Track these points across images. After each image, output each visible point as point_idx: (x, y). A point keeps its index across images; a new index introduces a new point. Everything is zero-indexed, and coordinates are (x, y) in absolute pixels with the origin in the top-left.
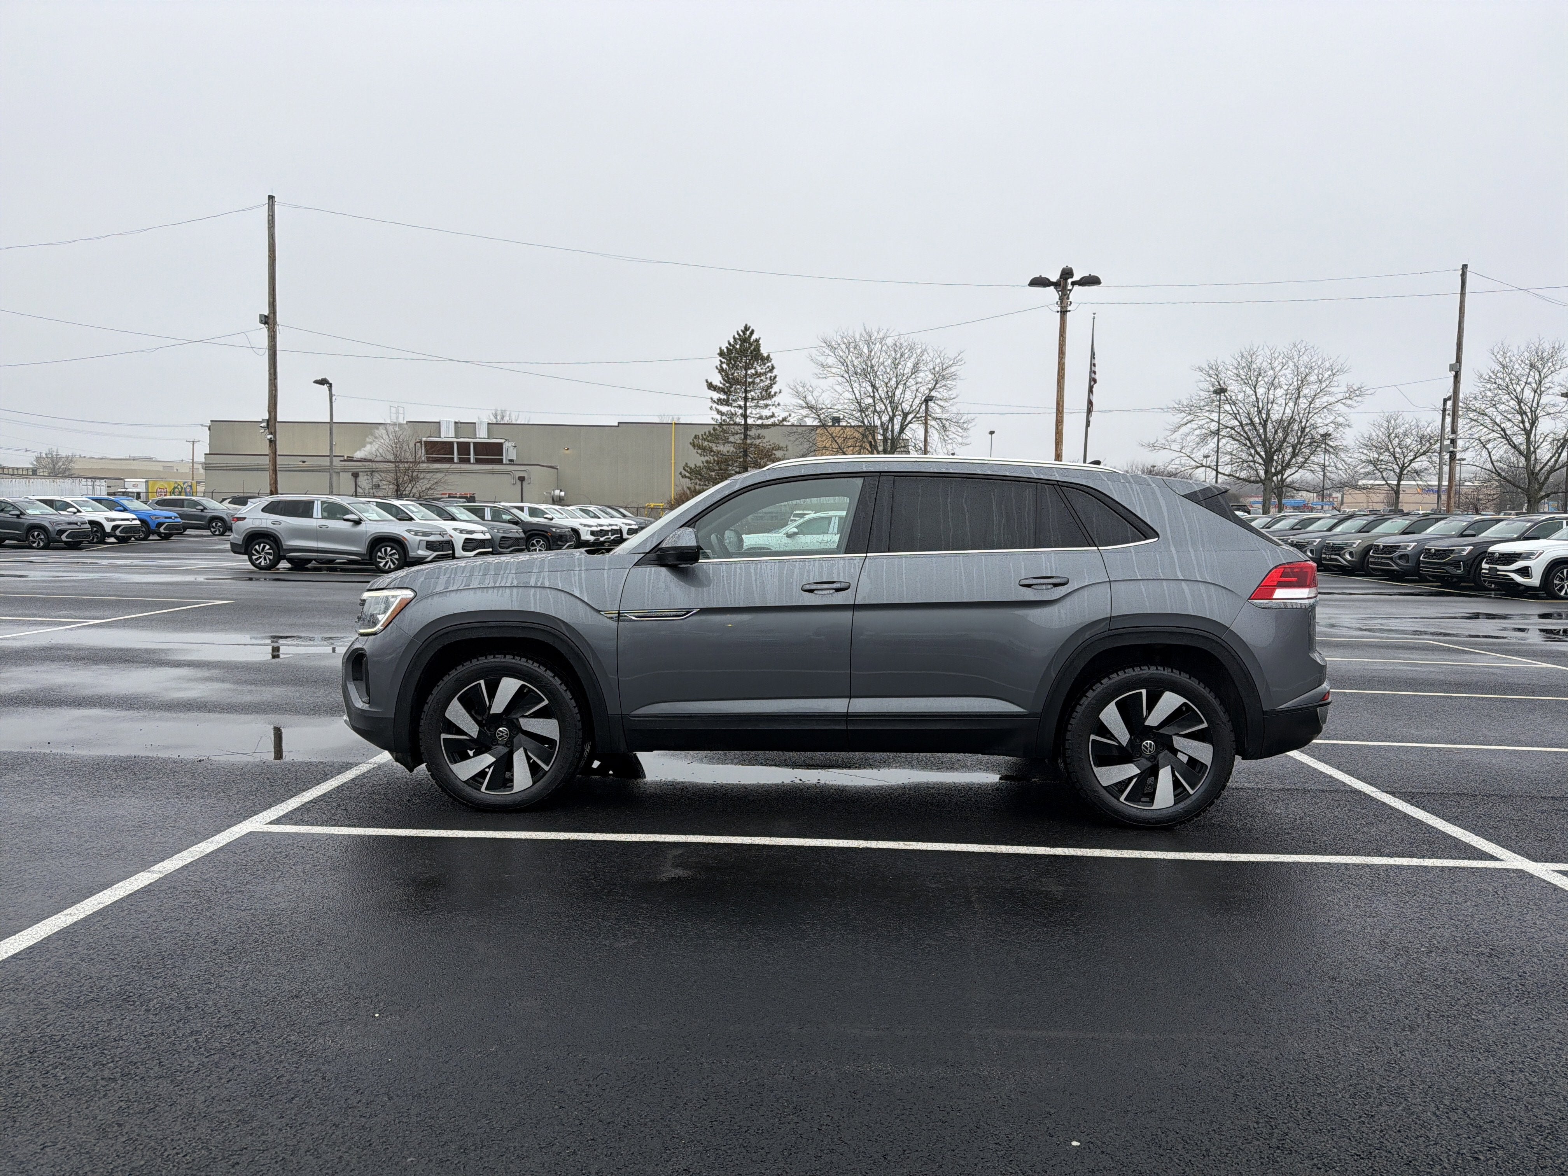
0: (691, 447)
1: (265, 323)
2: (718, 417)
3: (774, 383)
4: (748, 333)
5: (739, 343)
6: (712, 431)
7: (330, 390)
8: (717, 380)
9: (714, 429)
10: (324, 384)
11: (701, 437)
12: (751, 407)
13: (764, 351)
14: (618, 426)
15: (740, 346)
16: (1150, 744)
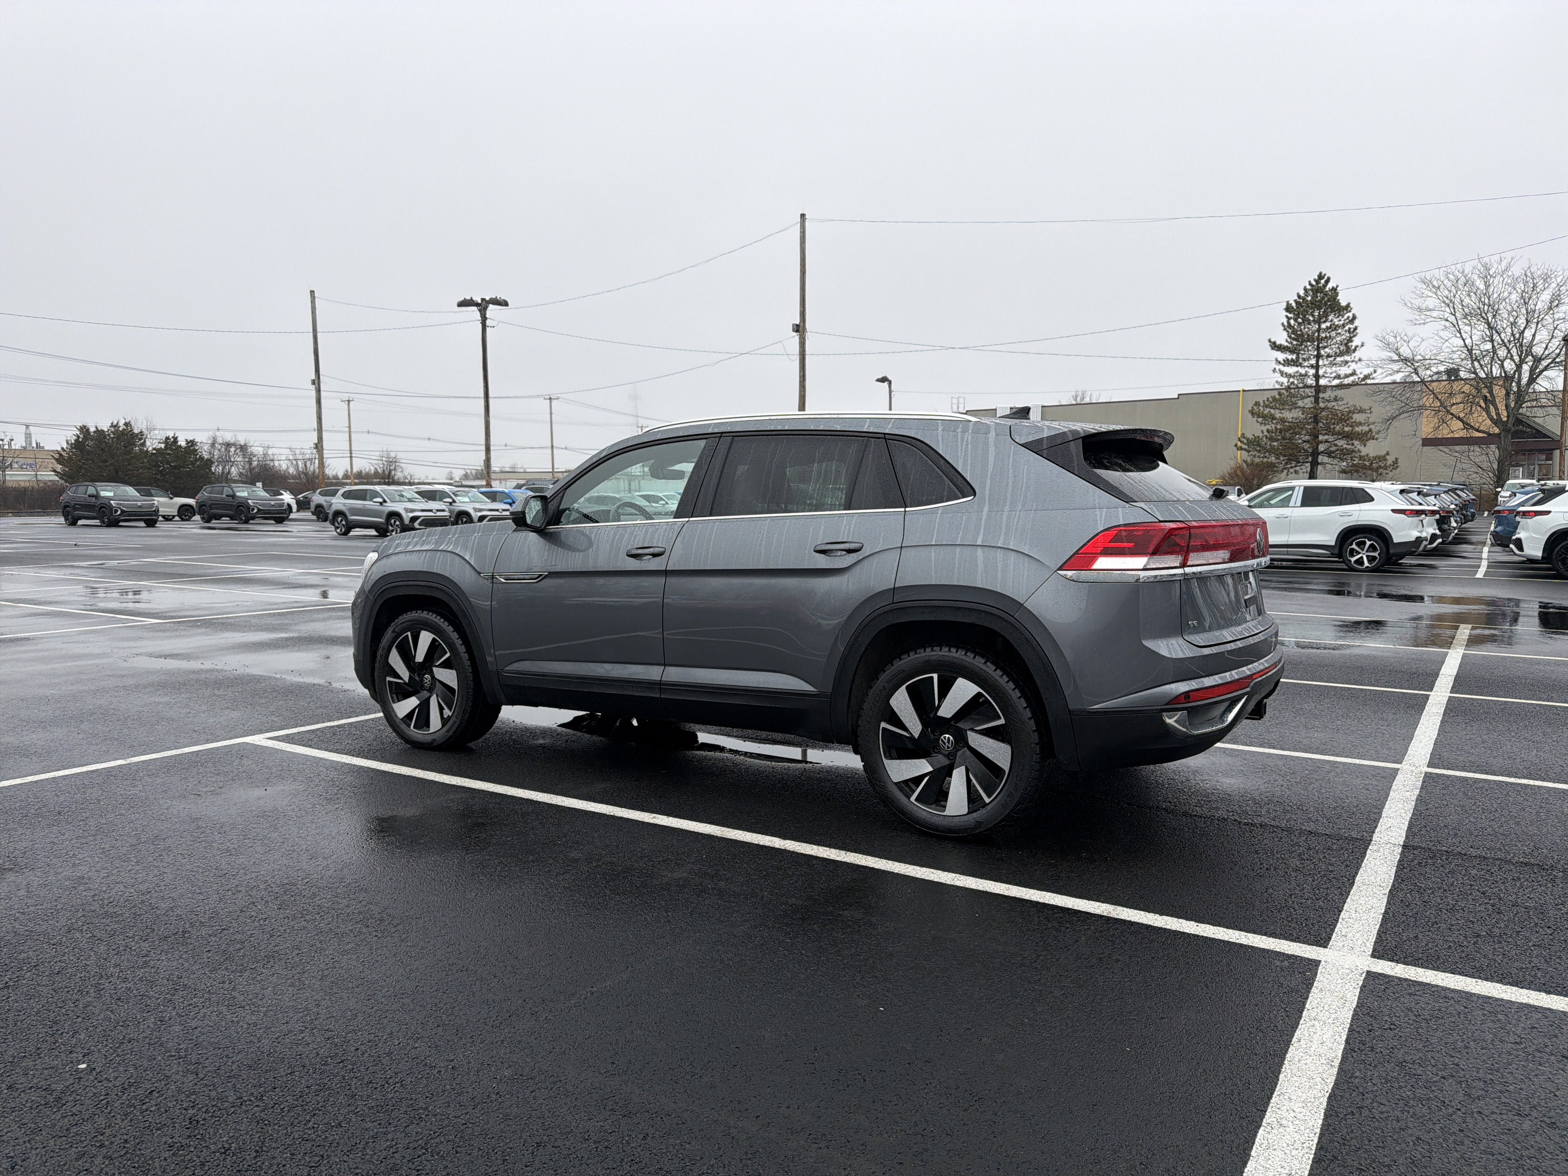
0: (1250, 416)
1: (797, 331)
2: (1285, 380)
3: (1354, 336)
4: (1323, 281)
5: (1311, 293)
6: (1277, 397)
7: (890, 387)
8: (1282, 338)
9: (1280, 394)
10: (884, 382)
11: (1262, 404)
12: (1324, 365)
13: (1343, 300)
14: (1178, 398)
15: (1312, 298)
16: (949, 738)
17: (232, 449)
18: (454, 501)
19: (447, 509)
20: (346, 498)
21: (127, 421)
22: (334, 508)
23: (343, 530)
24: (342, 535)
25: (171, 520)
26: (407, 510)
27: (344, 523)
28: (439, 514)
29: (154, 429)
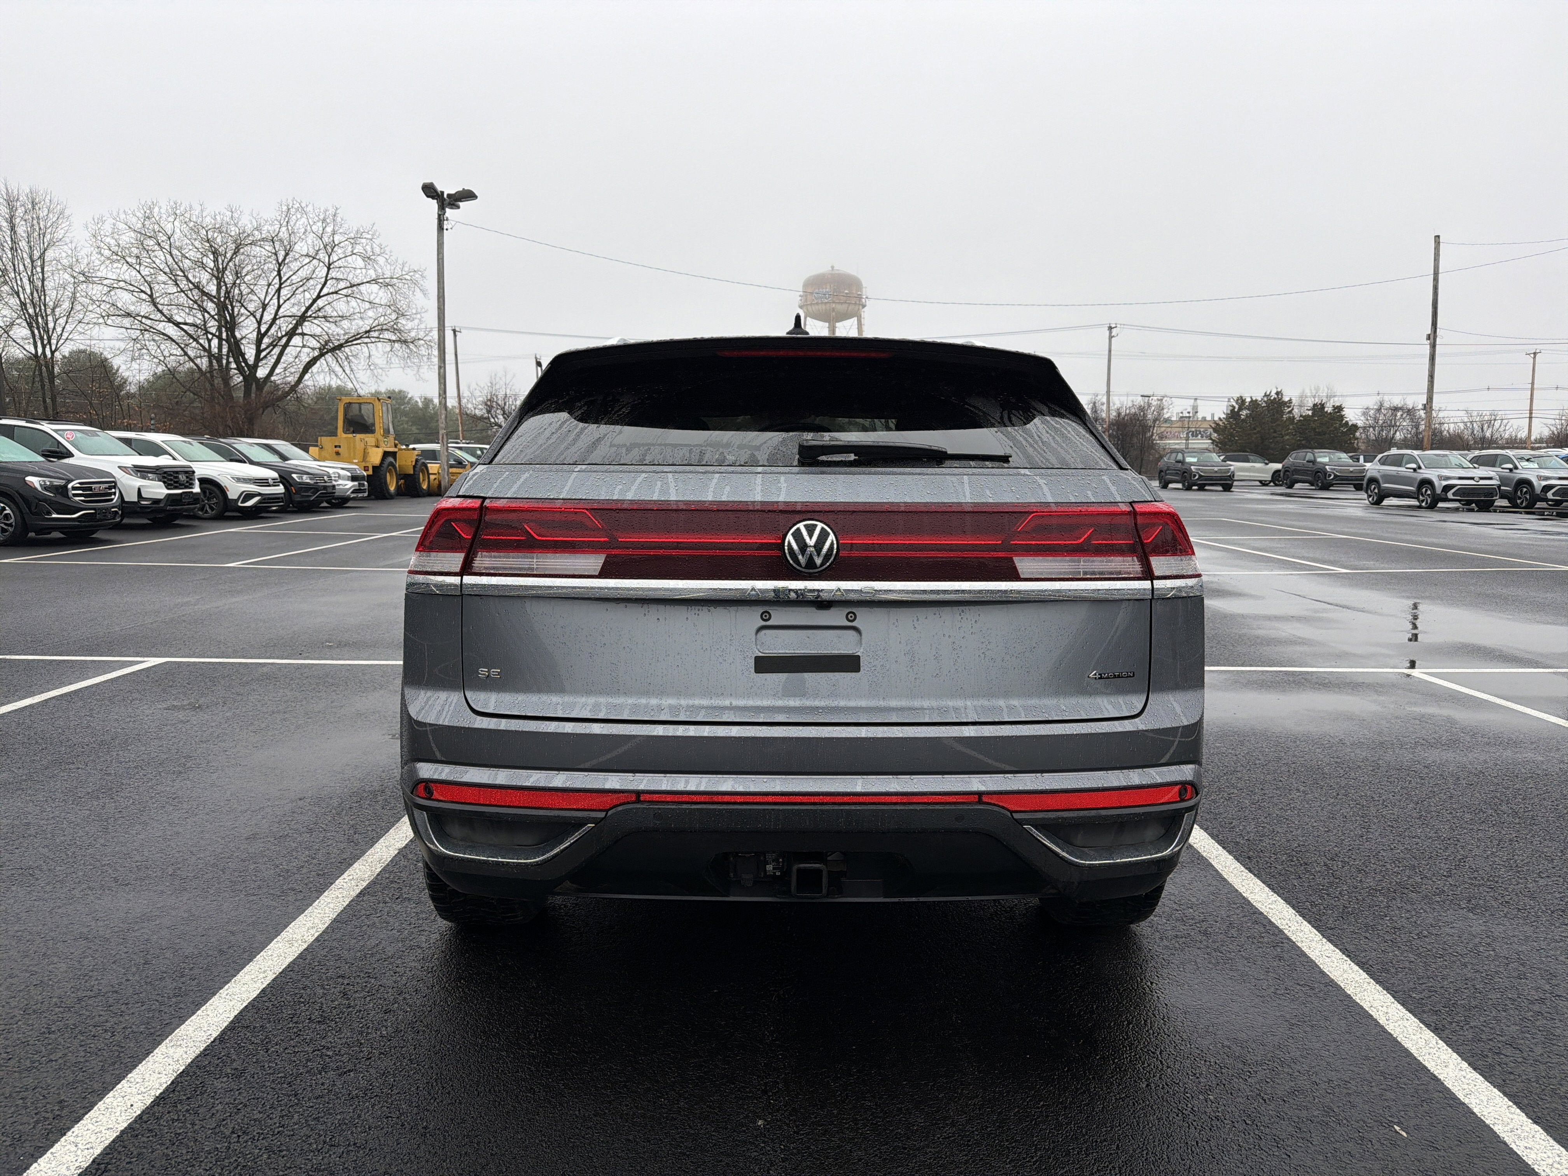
17: (1399, 414)
18: (1516, 468)
19: (1497, 477)
20: (1383, 464)
21: (1279, 390)
22: (1369, 475)
23: (1375, 499)
24: (1372, 504)
25: (1267, 485)
26: (1441, 478)
27: (1376, 491)
28: (1482, 482)
29: (1334, 396)
